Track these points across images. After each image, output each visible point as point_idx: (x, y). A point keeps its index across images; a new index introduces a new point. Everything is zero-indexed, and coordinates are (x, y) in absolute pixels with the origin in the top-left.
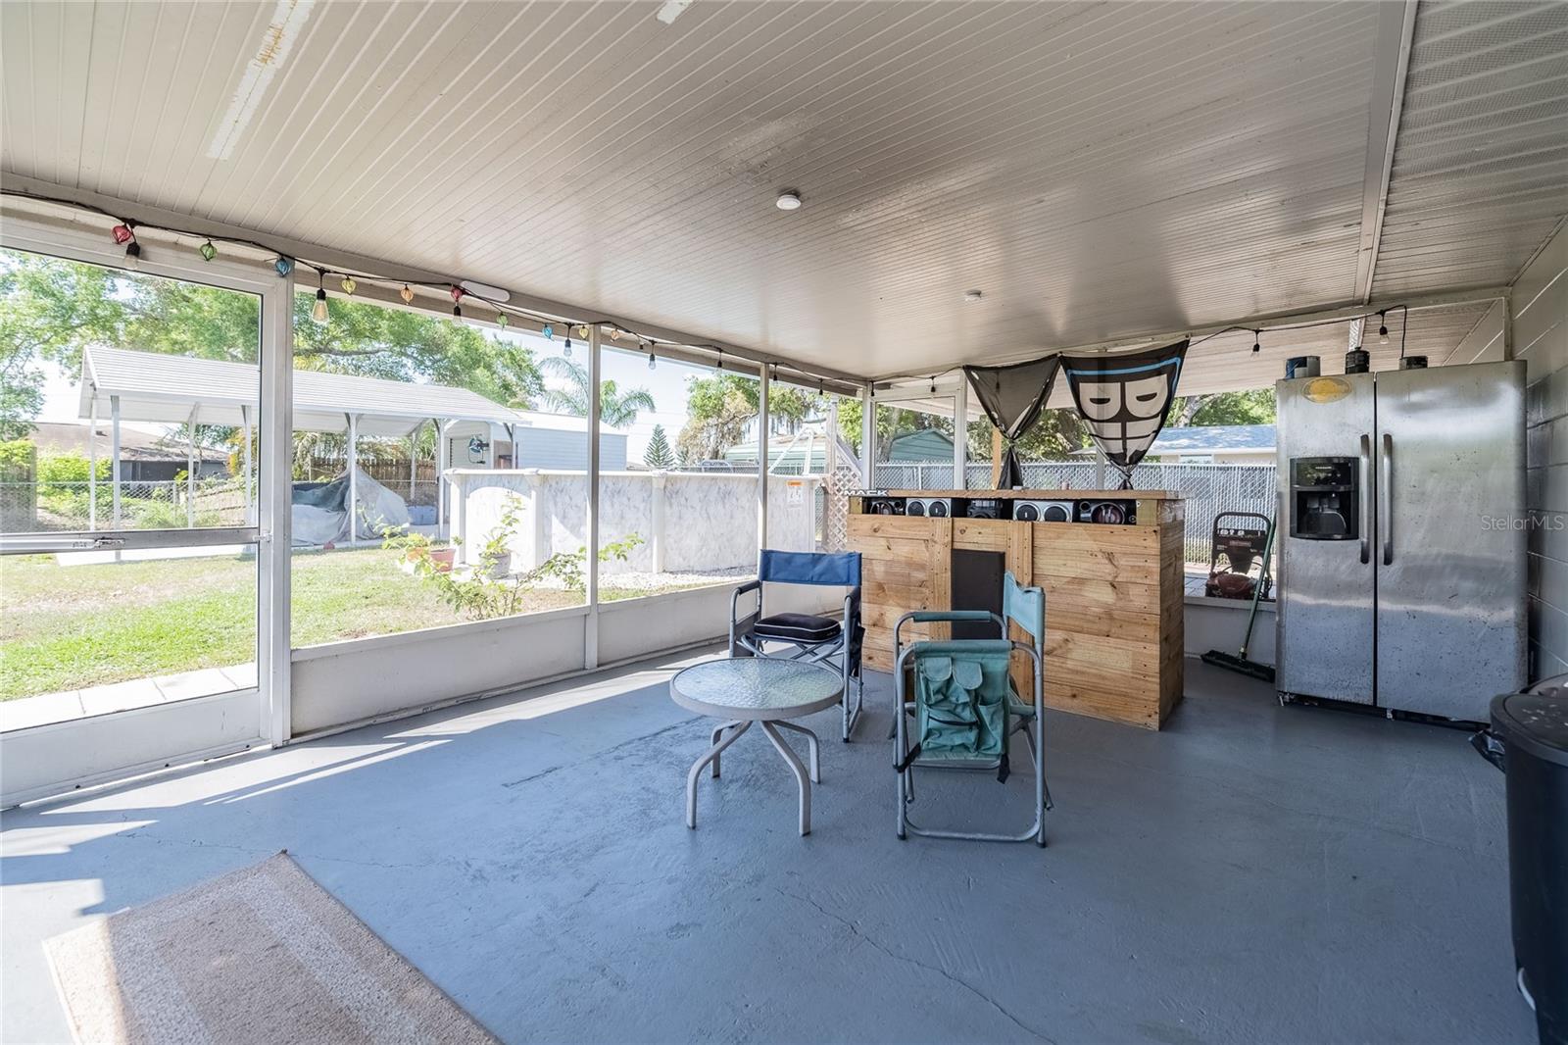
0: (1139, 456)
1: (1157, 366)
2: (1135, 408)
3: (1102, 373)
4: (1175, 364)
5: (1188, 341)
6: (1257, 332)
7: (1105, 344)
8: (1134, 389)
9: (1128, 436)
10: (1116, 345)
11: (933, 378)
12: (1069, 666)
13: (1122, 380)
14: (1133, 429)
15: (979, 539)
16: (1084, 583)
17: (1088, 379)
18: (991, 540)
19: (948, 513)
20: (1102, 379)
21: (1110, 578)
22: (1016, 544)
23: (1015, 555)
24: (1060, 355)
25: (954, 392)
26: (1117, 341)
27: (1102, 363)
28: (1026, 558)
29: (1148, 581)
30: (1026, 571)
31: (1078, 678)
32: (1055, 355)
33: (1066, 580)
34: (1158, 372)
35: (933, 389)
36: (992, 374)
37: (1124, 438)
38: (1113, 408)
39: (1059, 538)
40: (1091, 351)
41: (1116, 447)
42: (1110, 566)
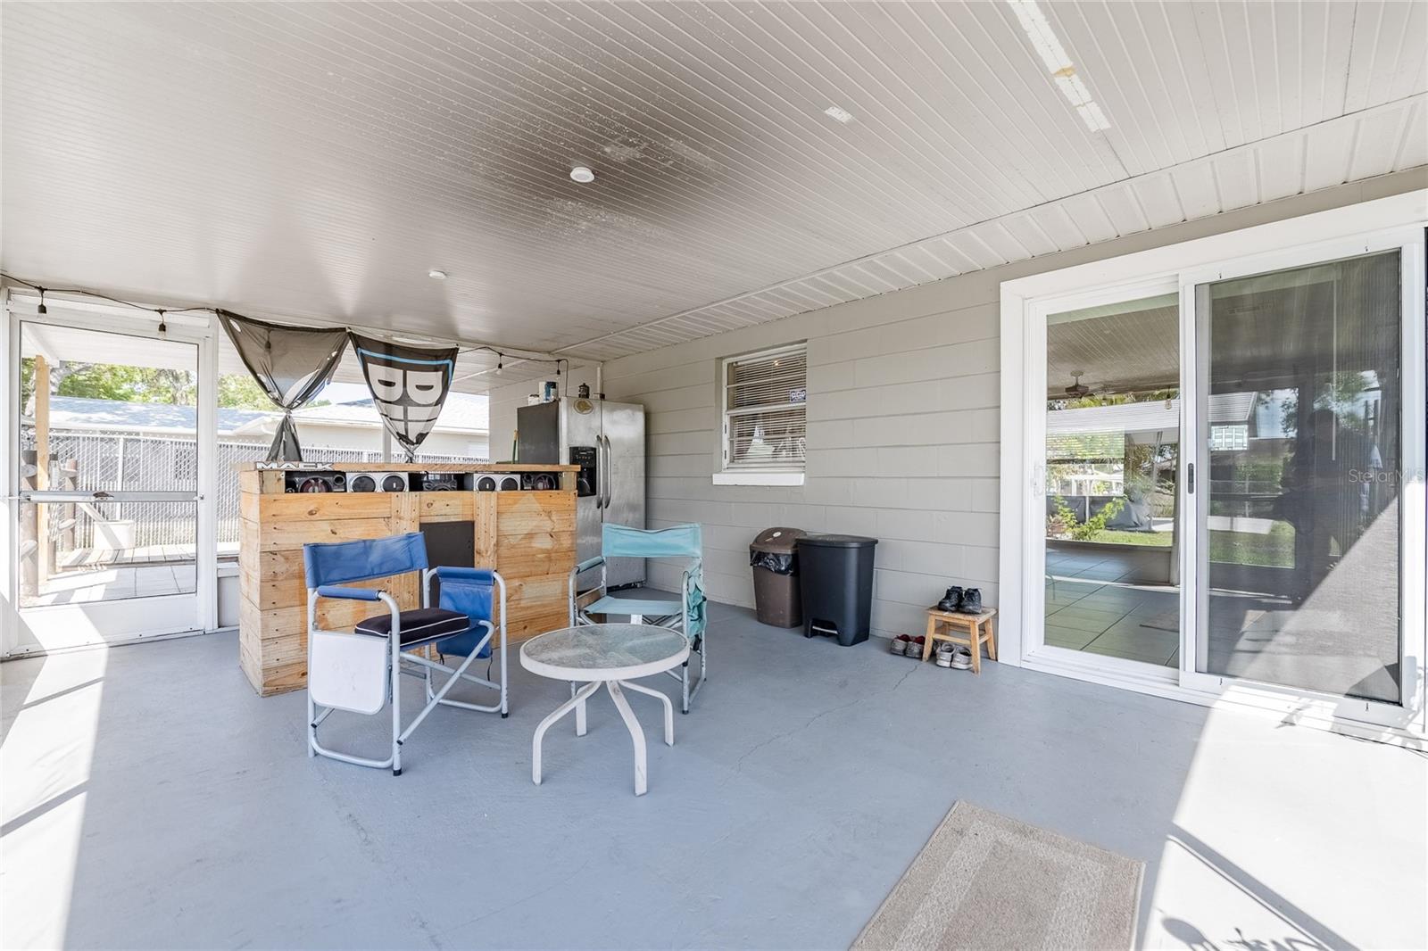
0: (421, 437)
1: (435, 363)
2: (415, 394)
3: (389, 357)
4: (448, 365)
5: (458, 349)
6: (501, 355)
7: (392, 333)
8: (415, 378)
9: (409, 418)
10: (402, 336)
11: (161, 312)
12: (522, 605)
13: (406, 368)
14: (413, 413)
15: (447, 510)
16: (532, 538)
17: (376, 361)
18: (459, 510)
19: (407, 488)
20: (389, 364)
21: (549, 530)
22: (484, 513)
23: (483, 522)
24: (348, 331)
25: (200, 339)
26: (403, 332)
27: (389, 348)
28: (492, 524)
29: (571, 529)
30: (492, 534)
31: (529, 612)
32: (344, 329)
33: (520, 537)
34: (436, 369)
35: (163, 328)
36: (261, 330)
37: (406, 420)
38: (397, 392)
39: (515, 503)
40: (379, 335)
41: (401, 427)
42: (550, 521)
